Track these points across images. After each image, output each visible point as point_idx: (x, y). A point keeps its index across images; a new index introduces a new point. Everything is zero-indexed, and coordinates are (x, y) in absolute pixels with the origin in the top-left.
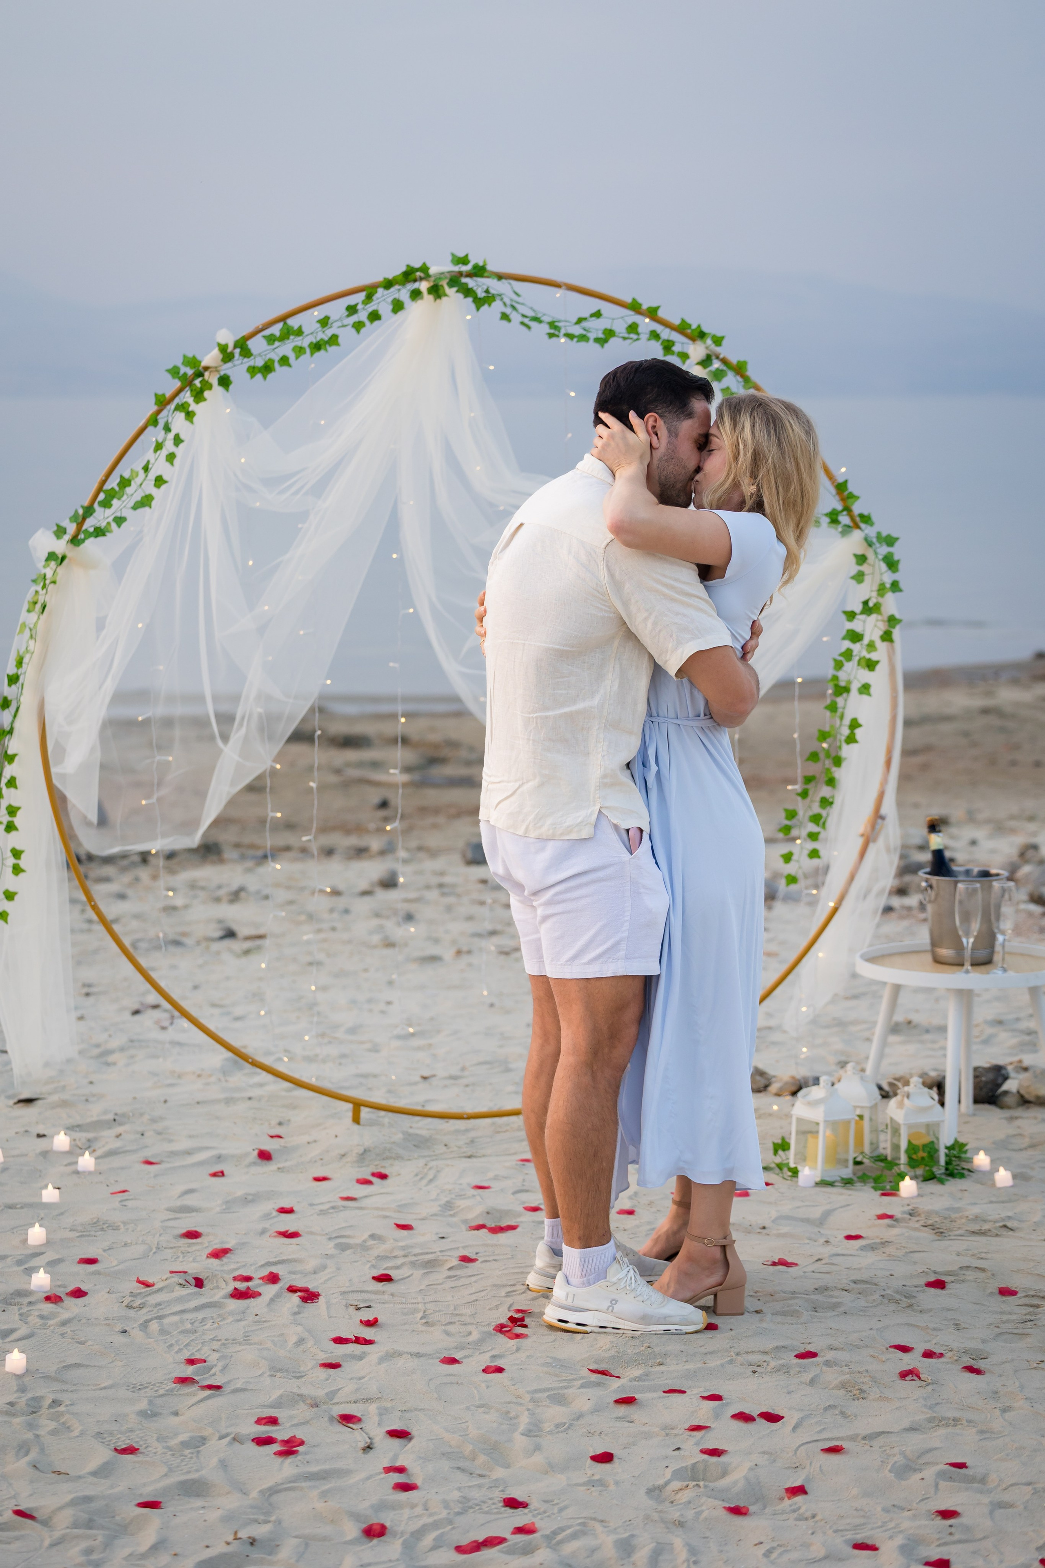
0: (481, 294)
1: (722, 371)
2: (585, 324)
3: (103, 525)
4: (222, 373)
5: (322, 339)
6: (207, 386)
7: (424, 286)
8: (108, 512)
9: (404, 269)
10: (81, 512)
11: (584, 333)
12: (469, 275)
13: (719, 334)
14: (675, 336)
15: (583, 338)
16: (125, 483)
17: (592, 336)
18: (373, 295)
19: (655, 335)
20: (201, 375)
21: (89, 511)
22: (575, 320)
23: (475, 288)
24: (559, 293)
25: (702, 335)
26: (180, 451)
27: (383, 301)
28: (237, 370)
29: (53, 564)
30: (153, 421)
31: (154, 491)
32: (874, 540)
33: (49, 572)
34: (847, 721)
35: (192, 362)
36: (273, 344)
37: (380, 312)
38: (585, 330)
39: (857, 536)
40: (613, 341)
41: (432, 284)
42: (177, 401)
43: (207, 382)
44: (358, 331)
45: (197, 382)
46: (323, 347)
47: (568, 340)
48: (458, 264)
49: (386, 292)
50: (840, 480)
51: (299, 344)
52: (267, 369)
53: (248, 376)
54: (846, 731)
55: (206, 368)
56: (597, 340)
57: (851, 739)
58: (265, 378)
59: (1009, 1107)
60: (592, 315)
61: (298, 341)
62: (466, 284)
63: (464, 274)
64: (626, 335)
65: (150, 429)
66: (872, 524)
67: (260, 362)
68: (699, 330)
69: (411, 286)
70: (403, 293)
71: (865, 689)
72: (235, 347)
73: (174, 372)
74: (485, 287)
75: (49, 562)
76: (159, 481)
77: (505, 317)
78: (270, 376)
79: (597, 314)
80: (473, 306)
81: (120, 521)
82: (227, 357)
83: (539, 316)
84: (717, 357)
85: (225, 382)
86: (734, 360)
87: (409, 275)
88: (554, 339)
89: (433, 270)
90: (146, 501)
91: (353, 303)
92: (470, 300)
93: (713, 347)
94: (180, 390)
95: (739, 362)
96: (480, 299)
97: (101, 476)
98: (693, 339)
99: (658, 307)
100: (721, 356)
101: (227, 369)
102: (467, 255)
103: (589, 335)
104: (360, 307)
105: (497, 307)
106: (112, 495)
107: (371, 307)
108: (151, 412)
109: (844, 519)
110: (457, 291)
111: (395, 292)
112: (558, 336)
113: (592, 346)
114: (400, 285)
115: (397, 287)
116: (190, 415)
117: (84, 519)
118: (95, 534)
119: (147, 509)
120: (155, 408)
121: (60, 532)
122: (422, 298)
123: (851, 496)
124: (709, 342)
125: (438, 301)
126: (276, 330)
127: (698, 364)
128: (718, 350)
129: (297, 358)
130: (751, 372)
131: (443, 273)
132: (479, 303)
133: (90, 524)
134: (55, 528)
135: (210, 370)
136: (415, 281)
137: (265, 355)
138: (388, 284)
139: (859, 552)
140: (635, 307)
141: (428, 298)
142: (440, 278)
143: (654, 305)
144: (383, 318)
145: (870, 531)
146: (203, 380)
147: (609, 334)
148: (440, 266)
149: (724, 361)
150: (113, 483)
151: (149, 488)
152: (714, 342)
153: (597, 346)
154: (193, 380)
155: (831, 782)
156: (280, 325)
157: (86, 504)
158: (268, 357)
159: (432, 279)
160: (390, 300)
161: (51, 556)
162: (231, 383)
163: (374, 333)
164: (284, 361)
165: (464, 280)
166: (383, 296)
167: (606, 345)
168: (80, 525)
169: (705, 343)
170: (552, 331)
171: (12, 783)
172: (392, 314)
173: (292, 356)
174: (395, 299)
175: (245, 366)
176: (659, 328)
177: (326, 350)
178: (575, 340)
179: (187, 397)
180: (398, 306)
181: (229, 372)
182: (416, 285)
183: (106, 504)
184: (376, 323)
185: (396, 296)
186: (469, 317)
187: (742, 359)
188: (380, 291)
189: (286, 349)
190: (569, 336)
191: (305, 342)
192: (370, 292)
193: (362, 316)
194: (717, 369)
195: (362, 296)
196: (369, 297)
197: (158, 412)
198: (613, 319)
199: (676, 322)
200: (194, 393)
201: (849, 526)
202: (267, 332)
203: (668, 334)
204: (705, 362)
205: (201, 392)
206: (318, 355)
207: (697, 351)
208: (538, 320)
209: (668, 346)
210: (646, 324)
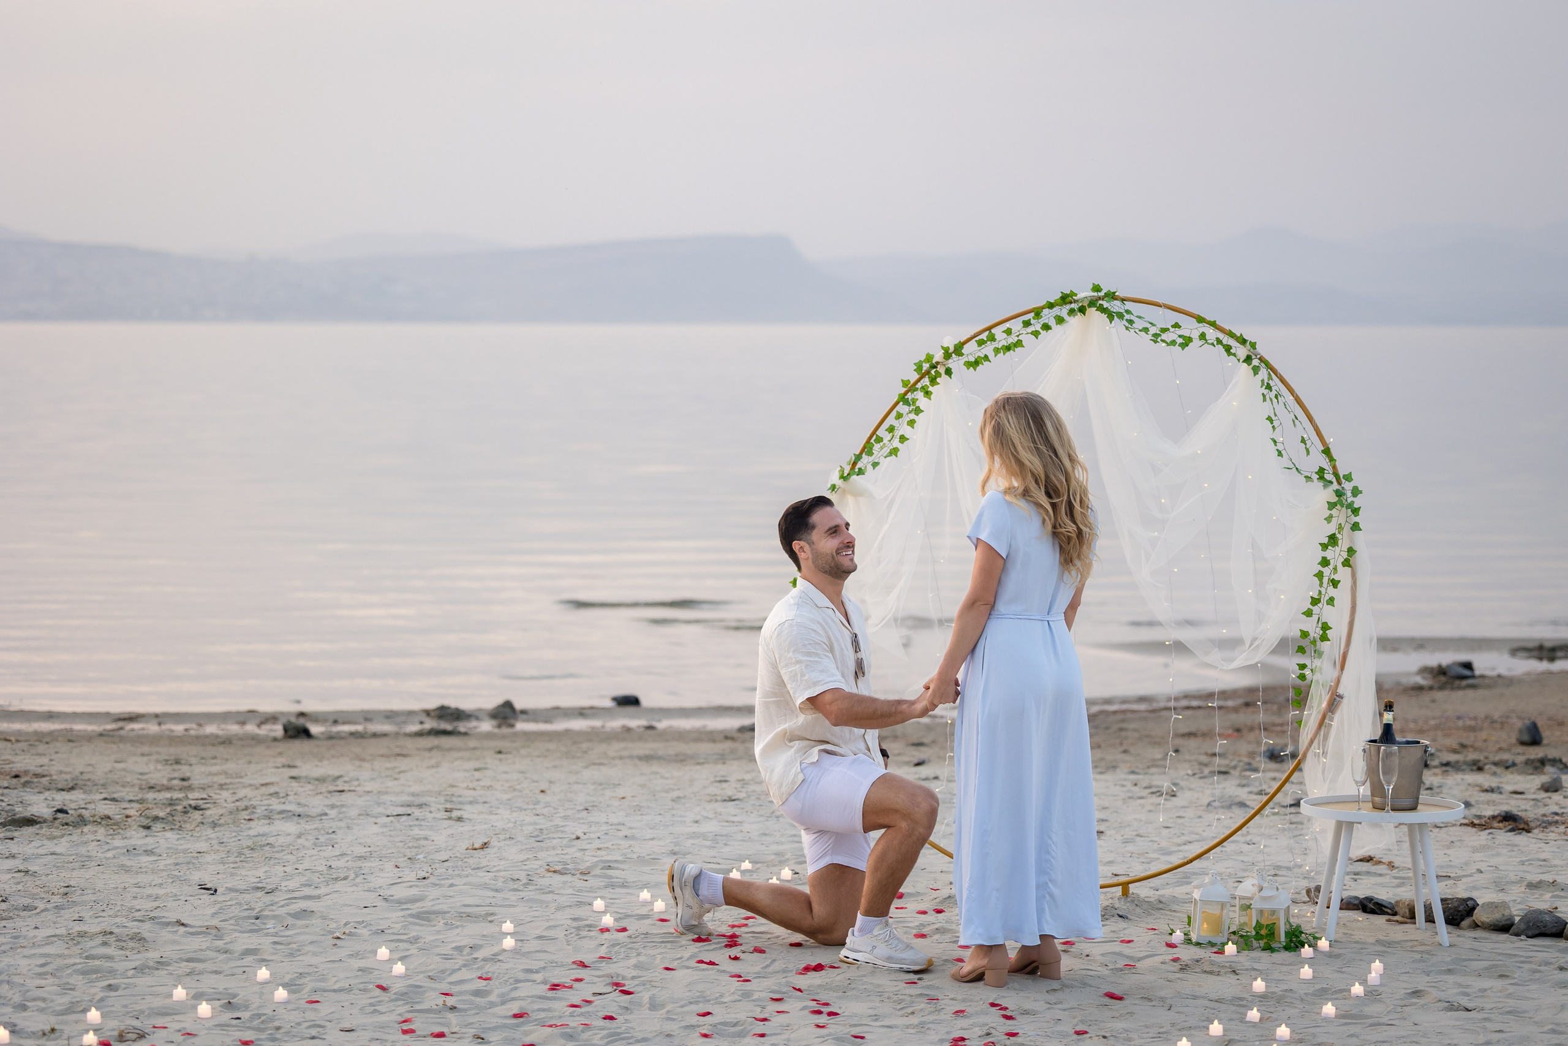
0: (1110, 311)
1: (1258, 366)
3: (866, 467)
4: (946, 366)
5: (1010, 344)
6: (938, 374)
8: (870, 459)
9: (1061, 295)
10: (853, 458)
12: (1103, 299)
13: (1254, 340)
14: (1231, 342)
15: (1173, 343)
17: (1180, 340)
18: (1041, 314)
19: (1218, 340)
21: (858, 457)
23: (1108, 308)
24: (1161, 310)
25: (1244, 340)
26: (919, 419)
27: (1049, 317)
28: (955, 363)
30: (903, 399)
31: (899, 446)
34: (1319, 624)
35: (929, 357)
36: (981, 346)
37: (1049, 325)
40: (1191, 345)
41: (1080, 305)
42: (919, 385)
43: (938, 372)
44: (1035, 338)
45: (933, 372)
46: (1012, 348)
48: (1095, 291)
49: (1050, 311)
52: (975, 364)
53: (964, 368)
54: (1319, 631)
55: (938, 363)
56: (1180, 345)
57: (1324, 638)
58: (975, 370)
61: (995, 345)
62: (1102, 305)
63: (1100, 298)
64: (1198, 341)
65: (901, 403)
66: (1349, 480)
67: (971, 360)
68: (1242, 337)
69: (1068, 307)
70: (1063, 311)
71: (1331, 601)
72: (954, 349)
73: (916, 366)
74: (1116, 308)
76: (903, 439)
77: (1127, 328)
78: (977, 369)
79: (1176, 326)
80: (1108, 321)
81: (875, 465)
82: (947, 355)
84: (1255, 357)
85: (949, 372)
87: (1065, 299)
89: (1077, 295)
90: (894, 452)
91: (1027, 321)
92: (1104, 316)
93: (1252, 350)
94: (920, 379)
96: (1112, 315)
97: (868, 436)
98: (1240, 344)
99: (1215, 320)
100: (1258, 356)
101: (949, 364)
102: (1098, 285)
104: (1032, 321)
107: (1042, 321)
108: (900, 394)
109: (1329, 475)
110: (1096, 310)
111: (1056, 311)
112: (1158, 342)
113: (1177, 348)
114: (1059, 306)
115: (1057, 307)
116: (928, 394)
117: (855, 463)
118: (860, 473)
119: (894, 457)
120: (904, 391)
121: (841, 471)
122: (1074, 315)
124: (1249, 345)
125: (1085, 317)
126: (984, 336)
127: (1245, 361)
129: (994, 356)
130: (1276, 367)
131: (1087, 298)
132: (1111, 317)
133: (858, 467)
134: (839, 469)
135: (940, 364)
136: (1068, 303)
137: (975, 354)
138: (1051, 306)
139: (1331, 501)
140: (1200, 320)
141: (1078, 315)
142: (1084, 301)
143: (1213, 318)
144: (1051, 328)
146: (936, 371)
147: (1187, 341)
148: (1084, 293)
149: (1261, 359)
151: (896, 443)
152: (1252, 346)
153: (1180, 349)
154: (929, 371)
156: (986, 334)
157: (857, 453)
158: (977, 356)
159: (1080, 302)
160: (1054, 316)
161: (831, 487)
162: (952, 373)
163: (1048, 338)
164: (986, 358)
165: (1101, 302)
166: (1048, 314)
167: (1185, 348)
168: (853, 467)
169: (1247, 346)
170: (1153, 338)
172: (1057, 326)
173: (991, 355)
174: (1057, 315)
175: (961, 362)
176: (1221, 336)
177: (1013, 351)
179: (926, 381)
180: (1060, 320)
181: (951, 366)
182: (1073, 306)
183: (869, 453)
184: (1047, 332)
185: (1059, 314)
186: (1104, 328)
188: (1046, 311)
189: (988, 349)
190: (1163, 341)
191: (999, 345)
192: (1038, 312)
193: (1037, 327)
194: (1256, 365)
195: (1032, 314)
196: (1038, 315)
197: (907, 393)
198: (1188, 328)
199: (1230, 331)
200: (930, 380)
201: (1331, 482)
202: (977, 338)
203: (1227, 340)
204: (1248, 359)
205: (935, 379)
206: (1008, 353)
207: (1242, 351)
208: (1146, 330)
209: (1228, 349)
210: (1212, 334)
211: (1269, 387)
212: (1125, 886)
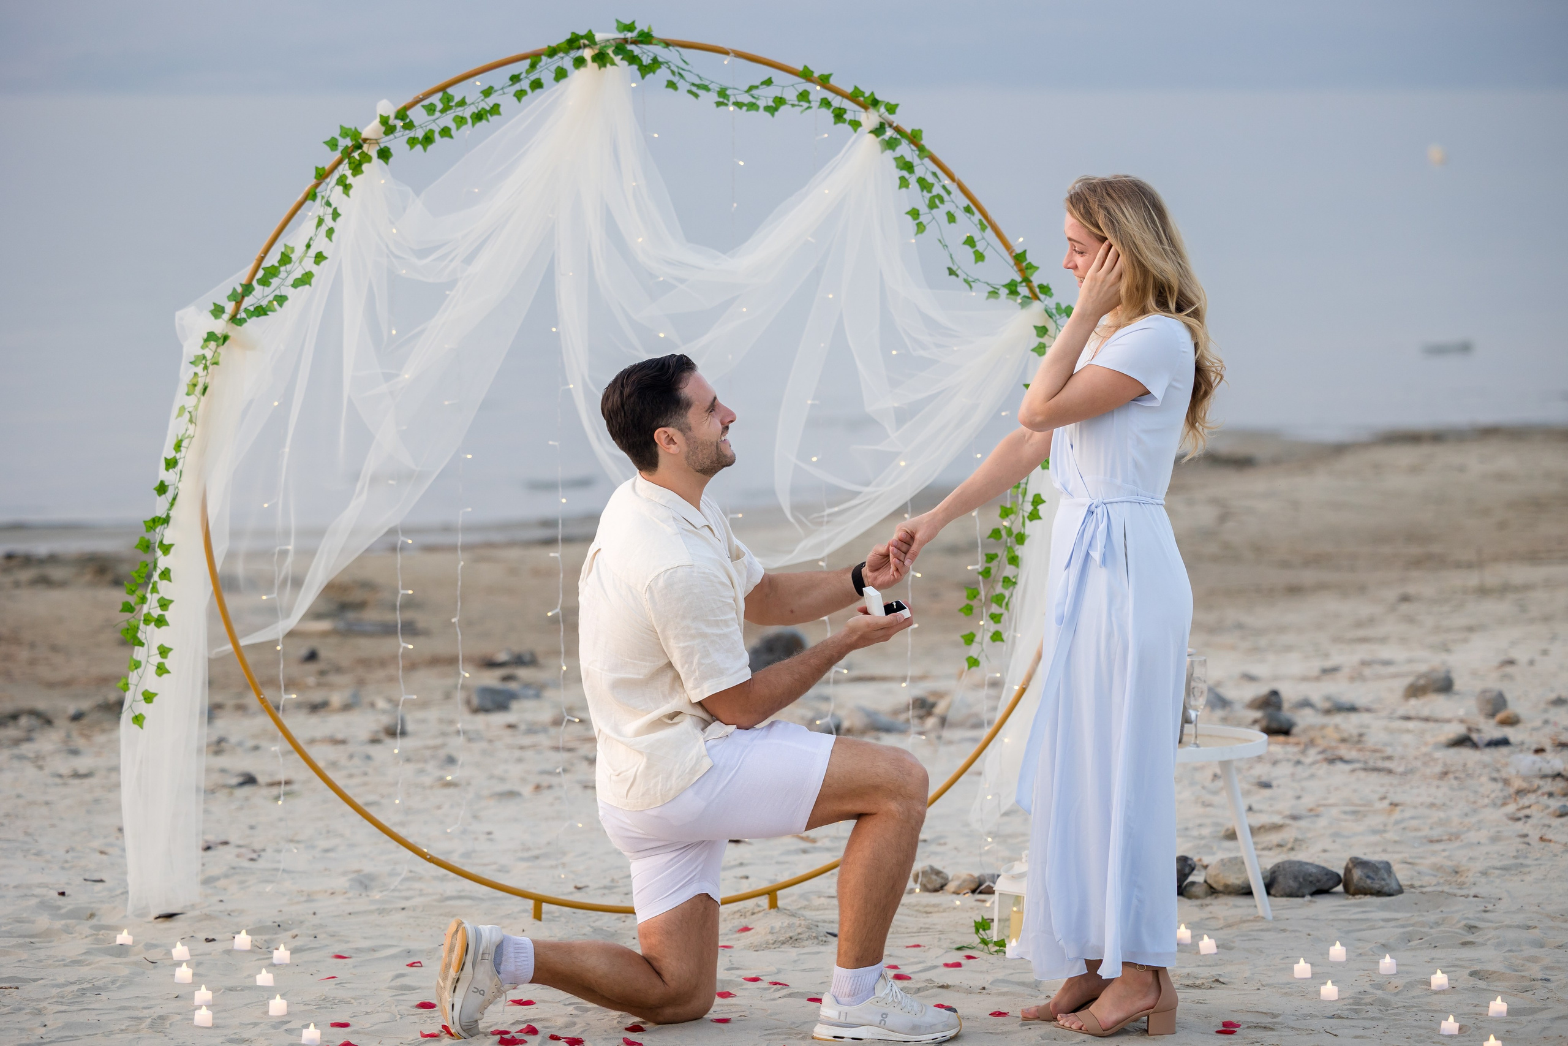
0: (646, 60)
1: (896, 139)
2: (755, 92)
3: (264, 303)
4: (382, 146)
5: (483, 108)
6: (366, 158)
7: (587, 54)
8: (267, 290)
9: (569, 36)
10: (239, 290)
11: (754, 101)
12: (635, 42)
13: (893, 102)
14: (847, 104)
15: (752, 106)
16: (285, 259)
17: (762, 103)
18: (537, 64)
19: (825, 103)
20: (360, 147)
21: (248, 289)
22: (746, 88)
23: (640, 56)
24: (727, 60)
25: (875, 103)
26: (338, 225)
27: (546, 69)
29: (213, 344)
30: (311, 195)
31: (315, 269)
32: (1054, 311)
33: (209, 354)
34: (1030, 497)
35: (350, 133)
36: (433, 114)
37: (543, 81)
38: (753, 97)
39: (1037, 307)
40: (783, 109)
41: (596, 51)
42: (336, 175)
43: (367, 154)
44: (519, 100)
45: (356, 155)
46: (484, 117)
47: (736, 108)
48: (623, 31)
49: (549, 60)
50: (1019, 250)
51: (460, 114)
52: (428, 140)
53: (408, 147)
54: (1029, 508)
55: (365, 140)
56: (767, 109)
57: (1034, 516)
58: (425, 149)
59: (1197, 897)
60: (763, 83)
61: (460, 111)
62: (632, 51)
63: (629, 40)
64: (796, 103)
65: (309, 203)
66: (1051, 296)
67: (420, 134)
68: (871, 98)
69: (575, 54)
70: (567, 62)
72: (396, 118)
73: (333, 144)
74: (652, 55)
75: (208, 343)
76: (319, 258)
77: (671, 85)
78: (430, 148)
79: (768, 82)
80: (638, 74)
81: (281, 299)
82: (390, 130)
83: (707, 83)
84: (890, 126)
85: (384, 154)
86: (908, 129)
87: (573, 43)
88: (722, 108)
89: (599, 37)
90: (306, 279)
91: (516, 73)
92: (635, 67)
93: (886, 116)
94: (340, 162)
95: (913, 130)
96: (646, 66)
97: (259, 253)
98: (865, 107)
99: (830, 75)
100: (895, 125)
101: (386, 142)
102: (634, 22)
103: (758, 103)
104: (522, 76)
105: (663, 74)
106: (272, 272)
108: (309, 186)
109: (1023, 290)
110: (622, 59)
111: (558, 60)
112: (726, 105)
113: (762, 114)
114: (564, 53)
115: (561, 55)
116: (347, 188)
117: (243, 297)
118: (256, 313)
119: (307, 286)
120: (313, 181)
121: (218, 311)
122: (586, 66)
123: (1030, 266)
124: (882, 110)
125: (603, 69)
126: (436, 99)
127: (871, 132)
128: (891, 118)
129: (458, 128)
130: (925, 142)
131: (608, 40)
132: (646, 70)
133: (249, 302)
134: (212, 307)
135: (368, 141)
136: (579, 48)
137: (426, 126)
138: (552, 52)
139: (1040, 324)
140: (806, 75)
141: (591, 66)
142: (605, 47)
143: (826, 73)
144: (545, 86)
145: (1049, 302)
146: (363, 152)
147: (780, 101)
148: (605, 33)
149: (897, 130)
150: (272, 259)
151: (309, 264)
152: (887, 110)
153: (768, 114)
154: (353, 151)
155: (1014, 560)
156: (440, 95)
157: (244, 282)
158: (428, 128)
159: (598, 46)
160: (553, 68)
161: (211, 337)
162: (392, 155)
163: (536, 101)
164: (446, 132)
165: (630, 47)
166: (546, 64)
167: (776, 114)
168: (239, 304)
169: (878, 111)
170: (721, 100)
171: (166, 574)
172: (554, 82)
173: (453, 126)
174: (559, 67)
175: (405, 138)
176: (830, 96)
177: (488, 120)
178: (745, 108)
179: (345, 169)
180: (561, 74)
181: (388, 144)
182: (579, 53)
183: (264, 282)
184: (538, 91)
185: (560, 64)
186: (634, 85)
187: (916, 128)
188: (544, 58)
189: (447, 120)
190: (738, 104)
191: (467, 112)
192: (534, 58)
193: (525, 84)
194: (891, 138)
195: (527, 63)
196: (533, 66)
197: (317, 185)
198: (784, 87)
199: (849, 90)
200: (353, 166)
201: (1028, 298)
202: (426, 102)
203: (837, 101)
204: (878, 131)
205: (360, 164)
206: (479, 125)
207: (869, 119)
208: (706, 88)
209: (839, 115)
210: (817, 92)
211: (909, 167)
212: (771, 894)
